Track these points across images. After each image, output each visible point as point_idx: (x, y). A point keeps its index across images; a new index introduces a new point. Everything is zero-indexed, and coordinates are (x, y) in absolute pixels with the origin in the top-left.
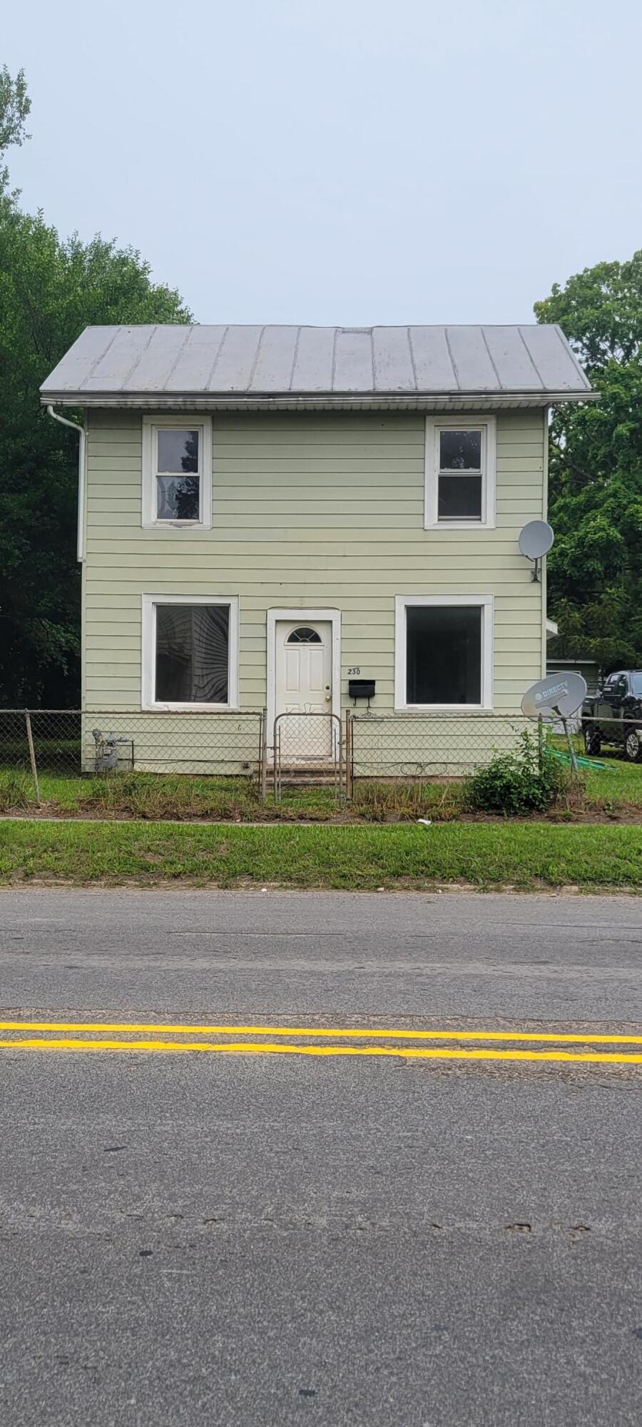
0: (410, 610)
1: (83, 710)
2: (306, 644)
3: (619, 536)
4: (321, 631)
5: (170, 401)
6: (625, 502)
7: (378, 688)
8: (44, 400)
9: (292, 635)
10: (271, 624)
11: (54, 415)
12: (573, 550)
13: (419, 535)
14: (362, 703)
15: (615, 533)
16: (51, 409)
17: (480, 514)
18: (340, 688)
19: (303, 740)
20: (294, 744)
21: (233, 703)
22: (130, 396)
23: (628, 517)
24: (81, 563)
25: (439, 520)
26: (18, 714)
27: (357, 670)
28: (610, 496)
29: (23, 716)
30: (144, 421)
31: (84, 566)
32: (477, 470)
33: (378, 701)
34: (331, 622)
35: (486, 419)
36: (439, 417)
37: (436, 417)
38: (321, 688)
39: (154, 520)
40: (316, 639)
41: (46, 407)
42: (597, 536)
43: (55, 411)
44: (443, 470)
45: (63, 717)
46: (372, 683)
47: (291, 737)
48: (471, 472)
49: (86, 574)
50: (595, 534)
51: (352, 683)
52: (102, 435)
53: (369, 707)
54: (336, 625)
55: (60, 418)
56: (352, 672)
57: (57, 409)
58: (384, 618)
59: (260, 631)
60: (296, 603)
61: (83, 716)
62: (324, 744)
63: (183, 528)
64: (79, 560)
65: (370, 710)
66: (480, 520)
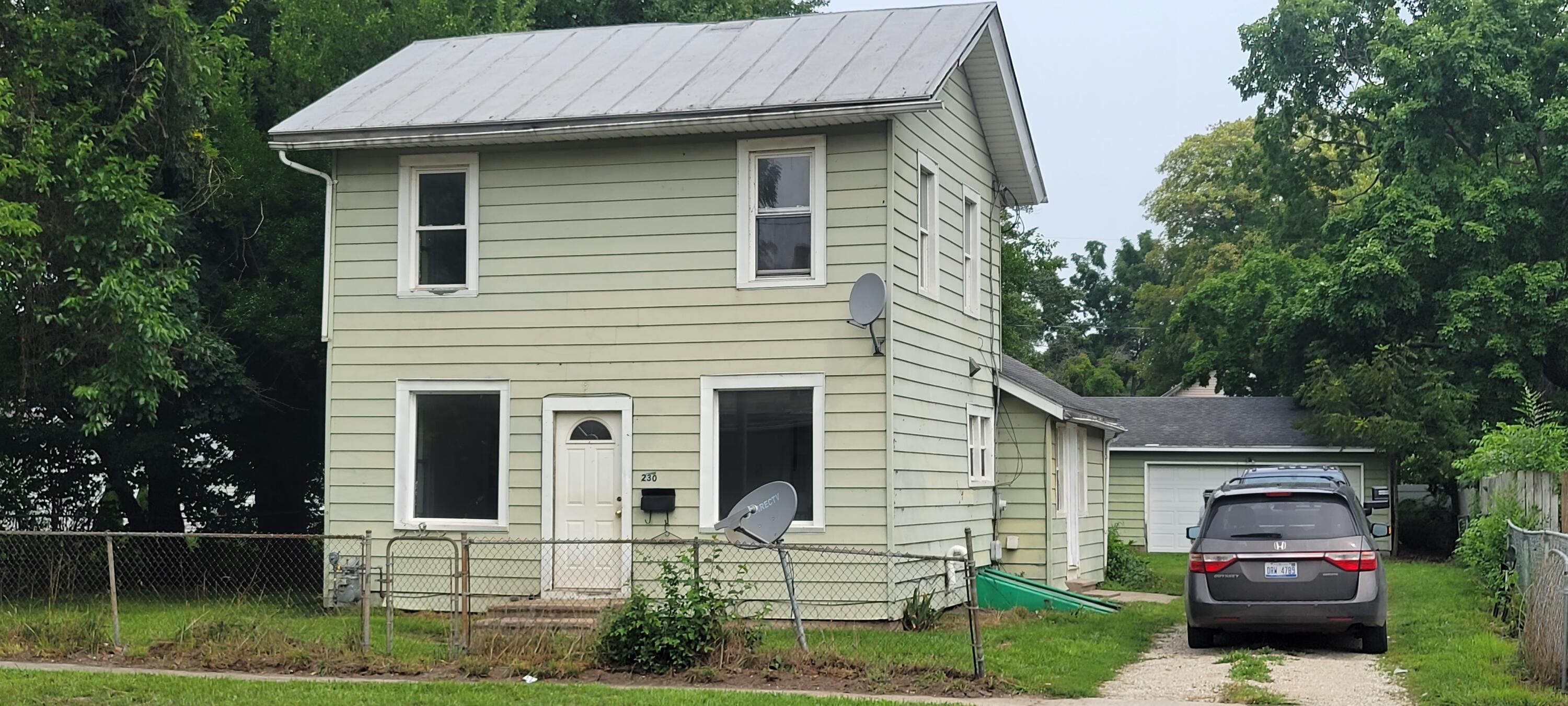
0: (723, 395)
1: (326, 533)
2: (592, 441)
3: (1398, 267)
4: (609, 423)
5: (415, 138)
6: (1409, 217)
7: (680, 500)
8: (273, 144)
9: (576, 429)
10: (548, 417)
11: (287, 162)
12: (1336, 288)
13: (728, 296)
14: (659, 519)
15: (1393, 264)
16: (282, 155)
17: (808, 266)
18: (631, 500)
19: (590, 568)
20: (577, 573)
21: (502, 520)
22: (372, 134)
23: (1412, 238)
24: (326, 343)
25: (757, 275)
26: (98, 536)
27: (652, 475)
28: (1387, 209)
29: (103, 539)
30: (402, 163)
31: (329, 346)
32: (805, 208)
33: (679, 517)
34: (620, 412)
35: (812, 141)
36: (753, 140)
37: (750, 141)
38: (611, 500)
39: (413, 287)
40: (604, 434)
41: (276, 152)
42: (1363, 269)
43: (287, 157)
44: (762, 210)
45: (146, 540)
46: (671, 493)
47: (573, 564)
48: (799, 210)
49: (332, 357)
50: (1361, 265)
51: (646, 492)
52: (354, 183)
53: (667, 525)
54: (627, 416)
55: (295, 165)
56: (647, 478)
57: (291, 154)
58: (684, 407)
59: (533, 426)
60: (578, 388)
61: (326, 541)
62: (611, 574)
63: (445, 295)
64: (323, 340)
65: (669, 529)
66: (809, 274)
